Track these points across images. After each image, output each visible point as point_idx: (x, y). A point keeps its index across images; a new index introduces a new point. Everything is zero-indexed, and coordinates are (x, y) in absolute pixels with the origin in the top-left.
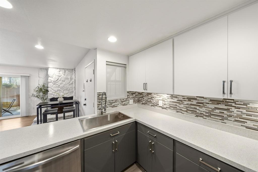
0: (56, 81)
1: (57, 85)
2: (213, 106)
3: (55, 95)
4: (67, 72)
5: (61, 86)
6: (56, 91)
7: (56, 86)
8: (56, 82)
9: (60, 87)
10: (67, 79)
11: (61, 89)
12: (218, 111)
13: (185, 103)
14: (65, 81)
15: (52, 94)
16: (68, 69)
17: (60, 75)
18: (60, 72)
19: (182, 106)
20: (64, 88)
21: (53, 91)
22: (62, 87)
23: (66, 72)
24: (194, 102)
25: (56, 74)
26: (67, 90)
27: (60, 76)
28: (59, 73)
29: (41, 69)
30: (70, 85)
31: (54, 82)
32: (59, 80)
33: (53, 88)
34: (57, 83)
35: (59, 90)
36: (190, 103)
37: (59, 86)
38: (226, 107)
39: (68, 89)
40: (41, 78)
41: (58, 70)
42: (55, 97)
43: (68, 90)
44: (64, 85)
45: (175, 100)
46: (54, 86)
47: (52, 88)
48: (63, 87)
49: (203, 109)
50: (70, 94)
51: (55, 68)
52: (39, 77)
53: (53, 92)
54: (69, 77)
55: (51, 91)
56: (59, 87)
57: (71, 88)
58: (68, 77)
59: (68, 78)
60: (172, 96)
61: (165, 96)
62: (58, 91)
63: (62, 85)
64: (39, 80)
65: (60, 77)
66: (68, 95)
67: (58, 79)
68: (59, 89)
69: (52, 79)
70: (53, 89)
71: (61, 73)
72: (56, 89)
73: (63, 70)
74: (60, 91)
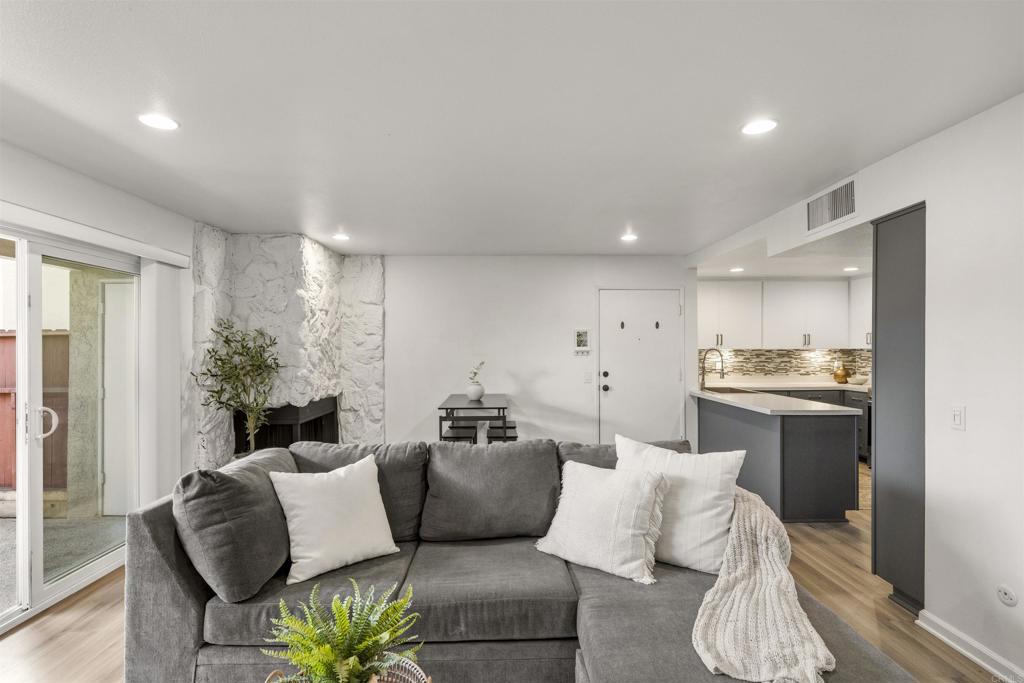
0: (316, 313)
1: (317, 331)
2: (779, 360)
3: (315, 386)
4: (333, 263)
6: (314, 366)
7: (315, 340)
8: (317, 315)
9: (321, 342)
10: (333, 300)
12: (783, 364)
13: (754, 361)
14: (329, 311)
17: (322, 280)
19: (750, 365)
22: (326, 343)
24: (763, 358)
25: (316, 275)
27: (322, 288)
28: (320, 267)
29: (206, 225)
30: (335, 334)
31: (313, 315)
32: (320, 306)
33: (309, 350)
34: (318, 324)
35: (320, 359)
36: (758, 360)
38: (788, 360)
40: (210, 284)
41: (319, 254)
45: (741, 359)
47: (307, 350)
49: (772, 365)
50: (336, 380)
53: (310, 371)
55: (305, 366)
60: (738, 352)
61: (727, 355)
64: (196, 300)
65: (322, 293)
67: (320, 302)
69: (310, 301)
72: (315, 355)
73: (326, 254)
74: (320, 366)
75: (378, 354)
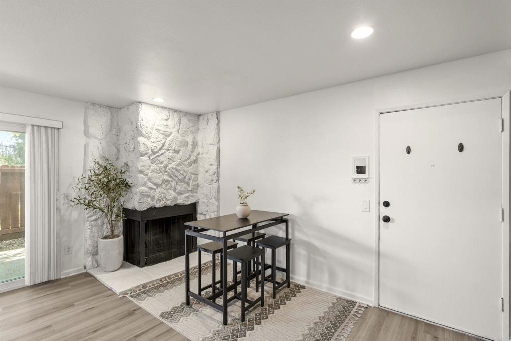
0: (158, 152)
1: (162, 163)
3: (156, 198)
4: (184, 121)
5: (170, 166)
6: (157, 185)
7: (158, 169)
8: (160, 153)
9: (167, 170)
10: (186, 144)
11: (171, 177)
14: (179, 150)
15: (148, 196)
16: (186, 114)
17: (169, 131)
18: (167, 120)
20: (178, 174)
21: (150, 184)
22: (174, 171)
23: (182, 123)
25: (160, 128)
26: (182, 181)
27: (168, 136)
28: (165, 123)
29: (94, 104)
30: (190, 165)
31: (154, 153)
32: (165, 147)
33: (150, 175)
34: (162, 158)
35: (167, 181)
37: (165, 167)
39: (185, 177)
40: (95, 138)
41: (164, 114)
42: (157, 206)
43: (187, 180)
44: (179, 164)
46: (153, 167)
47: (147, 175)
48: (176, 170)
50: (190, 194)
51: (157, 107)
52: (86, 133)
53: (151, 188)
54: (189, 139)
55: (144, 185)
56: (165, 171)
57: (193, 176)
58: (187, 139)
59: (188, 143)
62: (164, 186)
63: (174, 163)
64: (86, 147)
65: (169, 139)
66: (187, 197)
67: (163, 145)
68: (166, 177)
69: (149, 144)
70: (149, 179)
71: (170, 123)
72: (158, 178)
73: (175, 115)
74: (167, 185)
75: (215, 177)
